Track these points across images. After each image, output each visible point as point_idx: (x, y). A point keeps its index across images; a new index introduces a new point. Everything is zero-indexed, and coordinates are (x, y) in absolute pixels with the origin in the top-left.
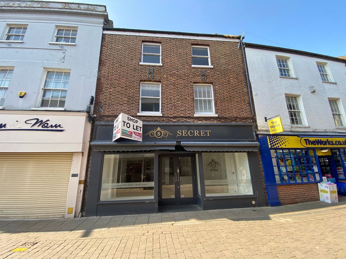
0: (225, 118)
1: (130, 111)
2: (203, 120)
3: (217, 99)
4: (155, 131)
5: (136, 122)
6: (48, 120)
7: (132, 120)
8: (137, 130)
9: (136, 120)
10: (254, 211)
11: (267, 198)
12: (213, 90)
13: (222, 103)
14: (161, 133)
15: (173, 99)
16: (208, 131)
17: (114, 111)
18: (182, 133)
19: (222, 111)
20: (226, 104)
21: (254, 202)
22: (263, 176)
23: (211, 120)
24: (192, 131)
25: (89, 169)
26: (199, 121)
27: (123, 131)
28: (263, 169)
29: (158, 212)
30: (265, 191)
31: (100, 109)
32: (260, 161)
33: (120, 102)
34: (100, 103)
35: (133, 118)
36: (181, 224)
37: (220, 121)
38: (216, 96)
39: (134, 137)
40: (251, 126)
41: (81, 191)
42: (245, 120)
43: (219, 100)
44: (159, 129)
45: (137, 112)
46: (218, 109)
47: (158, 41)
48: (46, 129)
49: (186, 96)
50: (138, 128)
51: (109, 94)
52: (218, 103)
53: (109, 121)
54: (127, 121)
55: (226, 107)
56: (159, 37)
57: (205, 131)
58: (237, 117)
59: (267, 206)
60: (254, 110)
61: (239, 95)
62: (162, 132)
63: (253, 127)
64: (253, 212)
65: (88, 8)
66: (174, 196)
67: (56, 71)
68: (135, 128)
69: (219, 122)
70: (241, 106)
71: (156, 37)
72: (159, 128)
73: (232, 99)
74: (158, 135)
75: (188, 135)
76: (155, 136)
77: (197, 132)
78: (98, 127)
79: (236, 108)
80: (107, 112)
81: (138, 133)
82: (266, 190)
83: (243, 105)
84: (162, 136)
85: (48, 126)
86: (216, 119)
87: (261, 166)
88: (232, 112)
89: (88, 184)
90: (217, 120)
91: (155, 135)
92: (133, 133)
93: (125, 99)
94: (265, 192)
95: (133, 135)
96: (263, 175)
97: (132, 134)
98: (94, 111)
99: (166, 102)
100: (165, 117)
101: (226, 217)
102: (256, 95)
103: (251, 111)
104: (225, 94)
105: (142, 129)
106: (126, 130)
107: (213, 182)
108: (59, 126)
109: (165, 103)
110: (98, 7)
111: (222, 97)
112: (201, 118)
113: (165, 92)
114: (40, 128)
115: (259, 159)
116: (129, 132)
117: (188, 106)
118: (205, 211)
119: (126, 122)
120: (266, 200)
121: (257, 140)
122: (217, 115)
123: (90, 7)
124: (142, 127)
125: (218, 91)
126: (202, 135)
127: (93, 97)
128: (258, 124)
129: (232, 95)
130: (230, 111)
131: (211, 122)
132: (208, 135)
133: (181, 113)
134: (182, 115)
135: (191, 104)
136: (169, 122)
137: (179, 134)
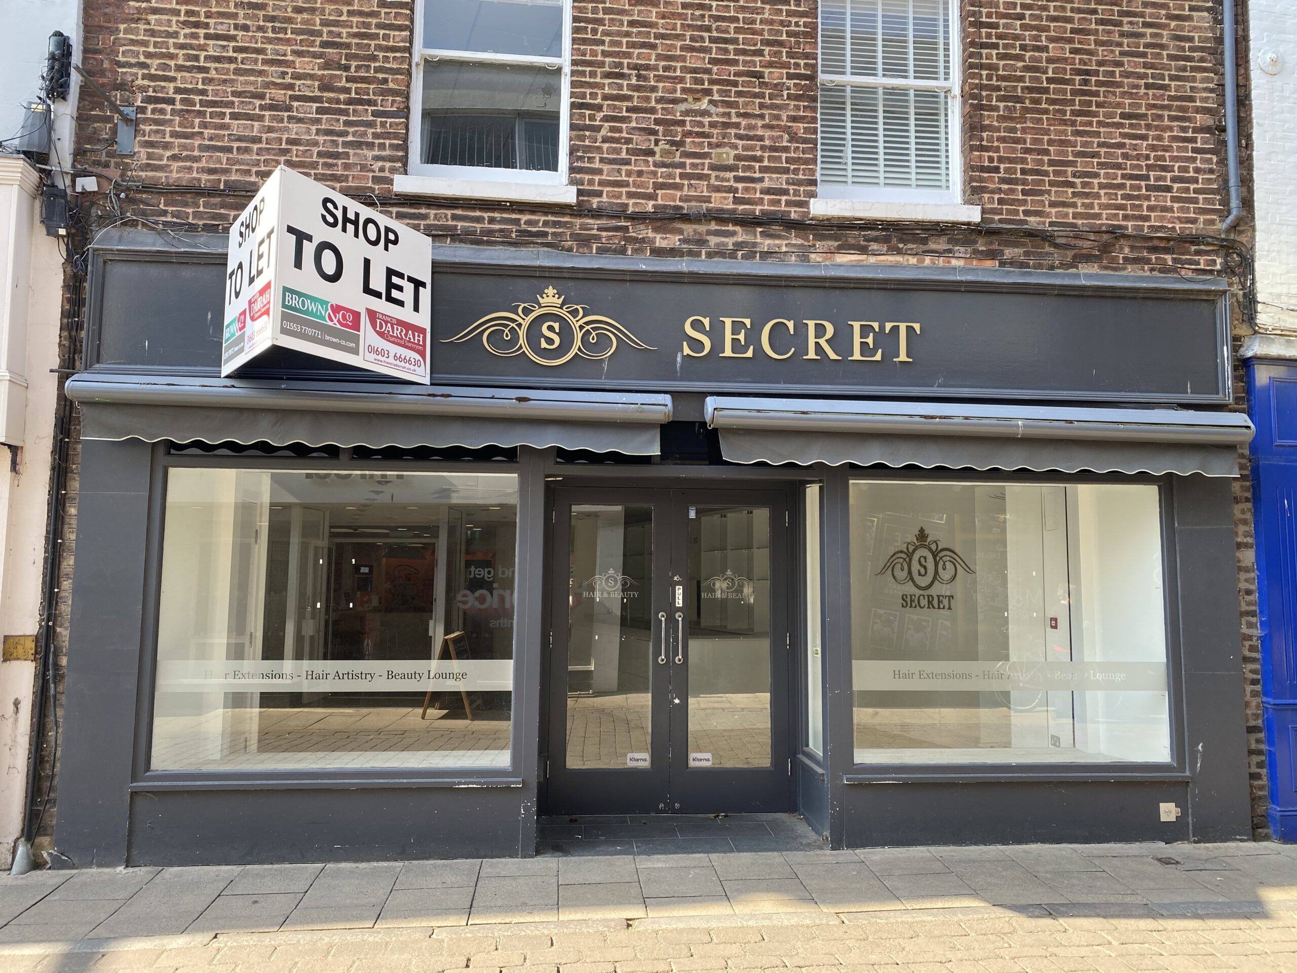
0: (1031, 234)
1: (337, 156)
2: (874, 246)
3: (982, 87)
4: (527, 312)
5: (388, 241)
7: (355, 223)
8: (390, 299)
9: (388, 230)
10: (1166, 861)
11: (1261, 788)
12: (963, 18)
13: (1022, 119)
14: (566, 333)
15: (659, 78)
16: (903, 327)
17: (224, 157)
18: (716, 333)
19: (1015, 182)
20: (1047, 132)
21: (1168, 811)
22: (1252, 649)
23: (932, 246)
24: (790, 325)
25: (68, 563)
26: (840, 249)
27: (294, 301)
28: (1255, 597)
29: (538, 852)
30: (1253, 746)
31: (124, 133)
32: (1246, 546)
33: (267, 85)
34: (122, 87)
35: (366, 212)
36: (681, 925)
37: (991, 255)
38: (982, 66)
39: (372, 350)
40: (1210, 298)
41: (17, 703)
42: (1169, 258)
43: (1000, 99)
44: (550, 298)
45: (393, 170)
46: (983, 169)
49: (760, 53)
50: (400, 289)
51: (185, 24)
52: (990, 118)
53: (192, 228)
54: (321, 233)
55: (1046, 152)
57: (882, 327)
58: (1116, 234)
59: (1255, 838)
60: (1247, 181)
61: (1146, 65)
62: (575, 323)
63: (1224, 306)
64: (1161, 869)
66: (646, 756)
68: (378, 282)
69: (989, 264)
70: (1153, 148)
72: (551, 291)
73: (1096, 94)
74: (544, 345)
75: (759, 350)
76: (526, 349)
77: (820, 331)
78: (118, 273)
79: (1118, 166)
80: (174, 158)
81: (400, 323)
82: (1262, 735)
83: (1174, 139)
84: (574, 351)
86: (965, 243)
87: (1249, 581)
88: (1087, 195)
89: (64, 661)
90: (976, 252)
91: (522, 341)
92: (364, 320)
93: (303, 65)
94: (1251, 752)
95: (367, 334)
96: (1250, 638)
97: (356, 326)
98: (79, 153)
99: (606, 97)
100: (597, 214)
101: (975, 894)
102: (1277, 67)
103: (1224, 188)
104: (1045, 49)
105: (425, 295)
106: (313, 299)
107: (909, 676)
109: (599, 108)
111: (1021, 79)
112: (862, 228)
113: (600, 22)
115: (1242, 529)
116: (337, 309)
117: (767, 133)
118: (846, 854)
119: (310, 238)
120: (1254, 799)
121: (1237, 400)
122: (973, 214)
124: (427, 279)
125: (995, 26)
126: (857, 356)
127: (63, 43)
128: (1259, 286)
129: (1100, 63)
130: (1072, 185)
131: (928, 260)
132: (903, 357)
133: (718, 189)
134: (722, 202)
135: (794, 119)
136: (623, 251)
137: (697, 345)
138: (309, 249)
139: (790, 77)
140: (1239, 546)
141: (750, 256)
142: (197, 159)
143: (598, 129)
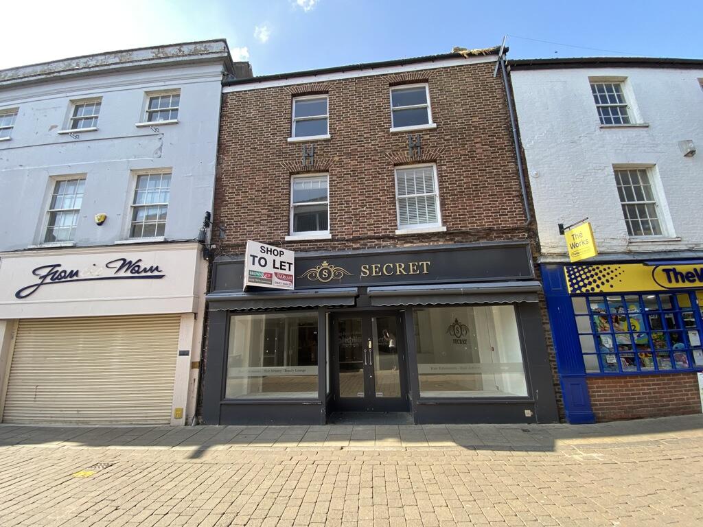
0: (463, 233)
1: (272, 233)
2: (415, 241)
3: (444, 193)
4: (319, 268)
5: (281, 254)
6: (140, 260)
7: (271, 251)
8: (281, 269)
9: (280, 251)
10: (524, 431)
11: (561, 405)
12: (438, 174)
13: (457, 200)
14: (329, 273)
15: (352, 204)
16: (425, 263)
17: (245, 236)
18: (370, 269)
19: (457, 218)
20: (466, 203)
21: (528, 413)
22: (553, 357)
23: (433, 239)
24: (391, 265)
25: (207, 343)
26: (404, 243)
27: (253, 273)
28: (552, 340)
29: (327, 424)
30: (557, 390)
31: (222, 233)
32: (547, 323)
34: (222, 222)
35: (273, 248)
37: (451, 240)
38: (444, 188)
39: (276, 283)
40: (524, 246)
41: (194, 380)
42: (509, 235)
43: (450, 196)
44: (325, 264)
45: (285, 235)
46: (446, 216)
47: (322, 89)
48: (136, 275)
49: (379, 193)
50: (284, 266)
51: (236, 205)
52: (447, 202)
53: (237, 255)
54: (260, 255)
55: (466, 209)
56: (323, 82)
57: (418, 264)
58: (491, 230)
59: (561, 423)
60: (532, 210)
61: (495, 180)
62: (332, 270)
63: (529, 248)
64: (522, 433)
65: (196, 49)
66: (363, 393)
67: (150, 173)
68: (278, 265)
69: (450, 243)
70: (500, 204)
71: (319, 83)
72: (325, 262)
73: (480, 190)
74: (324, 276)
75: (383, 273)
76: (319, 278)
77: (400, 266)
79: (490, 210)
80: (233, 238)
81: (285, 275)
82: (560, 387)
83: (506, 200)
84: (332, 277)
85: (140, 270)
86: (442, 238)
87: (549, 335)
88: (480, 220)
89: (205, 368)
90: (446, 240)
91: (318, 276)
92: (273, 275)
94: (556, 393)
96: (551, 354)
97: (271, 277)
98: (212, 239)
99: (338, 210)
100: (337, 241)
101: (454, 441)
102: (538, 176)
103: (525, 213)
104: (463, 180)
105: (292, 267)
106: (258, 272)
107: (436, 369)
108: (157, 269)
109: (337, 213)
110: (212, 44)
111: (456, 189)
112: (411, 236)
113: (336, 191)
114: (129, 274)
115: (544, 318)
116: (265, 274)
117: (382, 214)
119: (257, 257)
120: (559, 409)
121: (538, 277)
122: (444, 229)
123: (198, 47)
124: (293, 262)
125: (447, 176)
126: (412, 272)
127: (208, 214)
128: (540, 241)
129: (480, 182)
130: (475, 217)
131: (431, 244)
132: (425, 272)
133: (369, 230)
135: (390, 209)
136: (345, 249)
137: (365, 273)
138: (257, 260)
140: (544, 323)
141: (379, 247)
142: (239, 238)
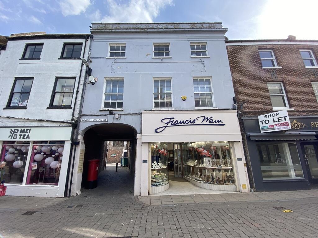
4: (293, 123)
6: (212, 117)
15: (298, 96)
18: (315, 124)
31: (241, 106)
33: (255, 100)
39: (277, 128)
41: (246, 171)
44: (295, 121)
45: (272, 108)
48: (212, 123)
51: (245, 95)
56: (270, 45)
62: (299, 124)
67: (199, 79)
74: (296, 127)
78: (245, 121)
80: (247, 109)
84: (299, 127)
85: (214, 122)
91: (293, 126)
93: (259, 98)
95: (275, 127)
99: (293, 98)
100: (296, 111)
108: (221, 121)
109: (293, 100)
110: (216, 24)
114: (208, 123)
117: (312, 101)
123: (210, 25)
127: (235, 98)
133: (308, 108)
134: (309, 109)
135: (314, 99)
136: (300, 115)
137: (313, 126)
139: (312, 95)
141: (314, 115)
142: (250, 109)
143: (293, 102)
